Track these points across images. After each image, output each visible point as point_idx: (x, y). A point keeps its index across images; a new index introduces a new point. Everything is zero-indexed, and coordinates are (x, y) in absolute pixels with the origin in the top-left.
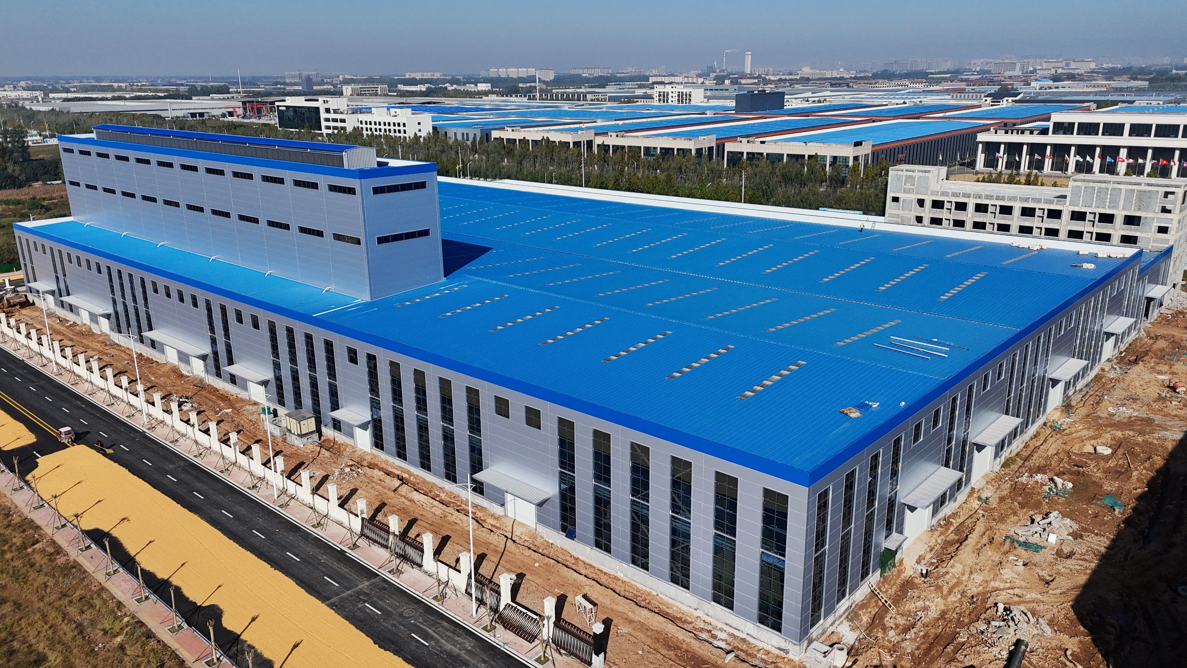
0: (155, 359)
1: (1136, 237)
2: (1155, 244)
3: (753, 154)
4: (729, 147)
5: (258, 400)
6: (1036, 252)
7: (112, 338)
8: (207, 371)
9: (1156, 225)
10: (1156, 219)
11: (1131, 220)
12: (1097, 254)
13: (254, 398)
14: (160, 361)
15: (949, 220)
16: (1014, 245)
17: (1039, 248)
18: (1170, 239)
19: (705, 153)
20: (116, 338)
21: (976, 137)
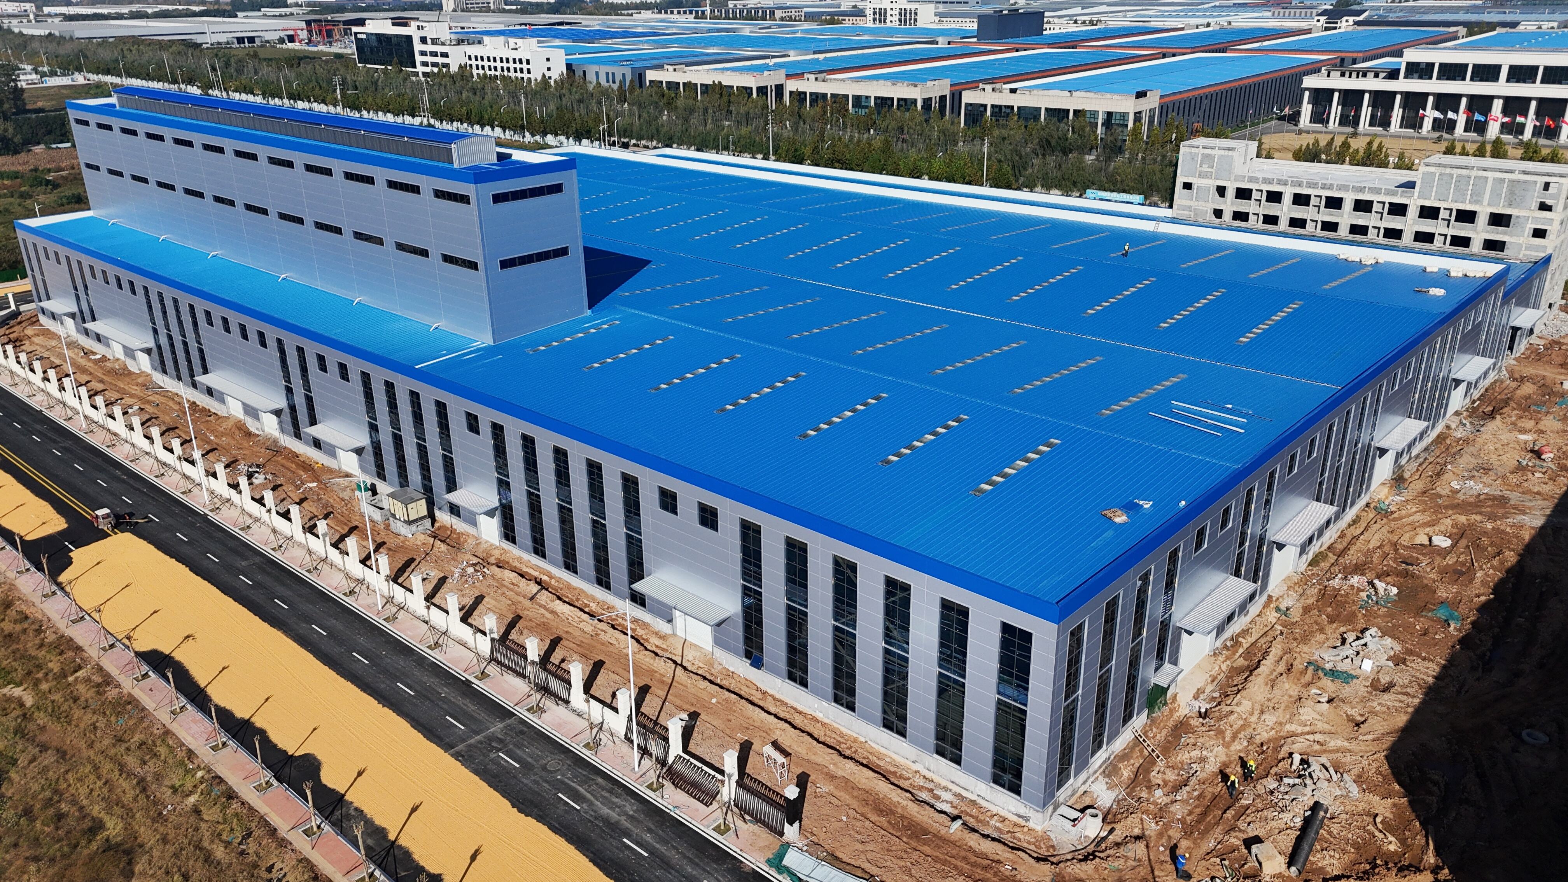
0: (213, 410)
1: (1504, 243)
2: (1528, 253)
3: (1000, 107)
4: (969, 97)
5: (350, 471)
6: (1370, 269)
7: (154, 379)
8: (282, 430)
9: (1531, 226)
10: (1531, 218)
11: (1499, 220)
12: (1448, 271)
13: (345, 468)
14: (219, 413)
15: (1258, 215)
16: (1342, 257)
17: (1373, 262)
18: (1547, 246)
19: (935, 105)
20: (159, 378)
21: (1301, 82)
